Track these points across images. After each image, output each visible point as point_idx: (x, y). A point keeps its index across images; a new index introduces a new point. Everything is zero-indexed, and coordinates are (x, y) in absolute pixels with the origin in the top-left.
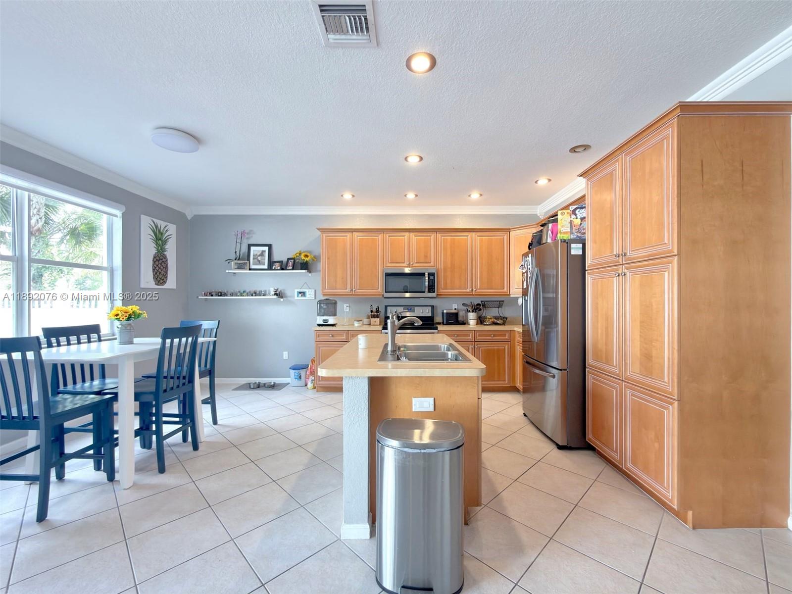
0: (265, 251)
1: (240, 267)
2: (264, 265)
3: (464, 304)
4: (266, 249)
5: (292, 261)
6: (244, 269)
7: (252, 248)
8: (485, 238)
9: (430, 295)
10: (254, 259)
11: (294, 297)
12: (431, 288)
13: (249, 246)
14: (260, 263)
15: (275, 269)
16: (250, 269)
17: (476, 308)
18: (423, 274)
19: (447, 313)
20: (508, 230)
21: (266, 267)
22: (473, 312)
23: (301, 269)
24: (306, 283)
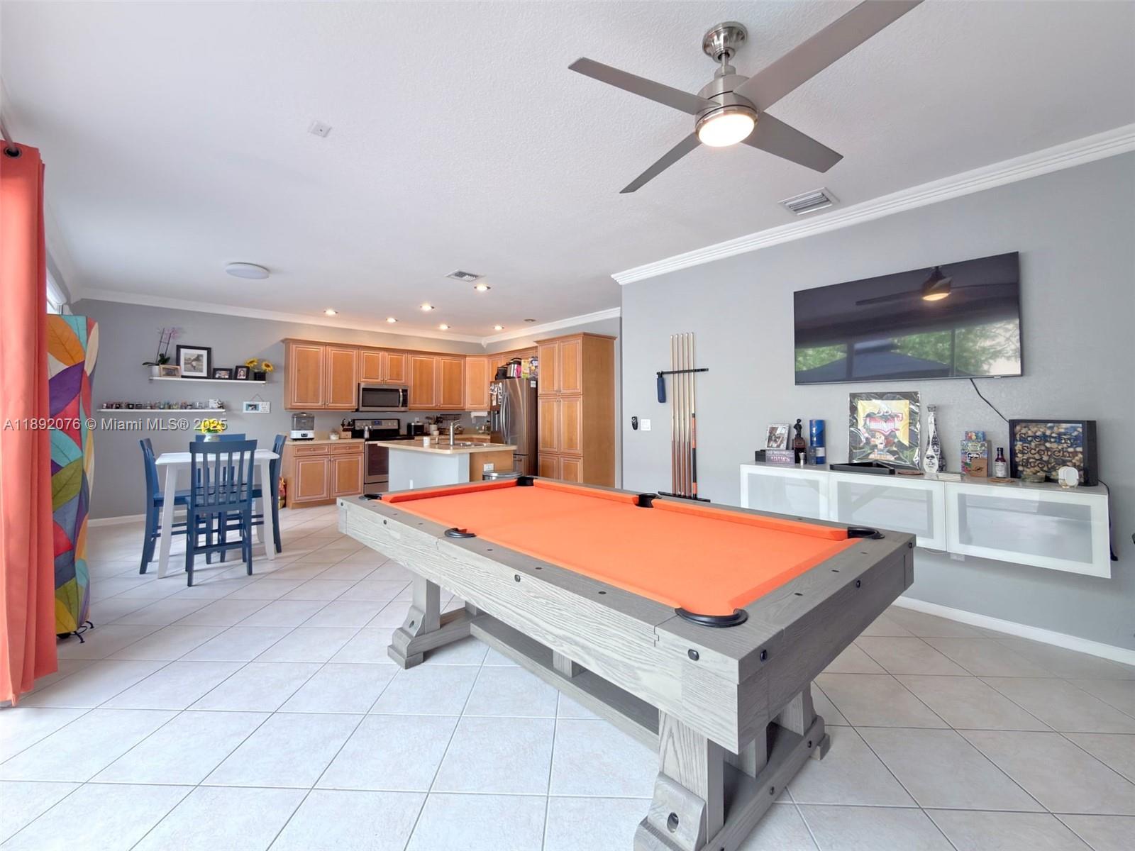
0: (202, 356)
1: (170, 373)
2: (202, 371)
3: (427, 418)
4: (204, 353)
5: (245, 369)
6: (175, 375)
7: (183, 351)
8: (448, 360)
9: (403, 409)
10: (185, 364)
11: (242, 410)
12: (405, 403)
13: (179, 347)
14: (194, 369)
15: (219, 378)
16: (183, 377)
17: (438, 421)
18: (397, 391)
19: (415, 426)
20: (465, 356)
21: (205, 374)
22: (434, 424)
23: (255, 380)
24: (257, 395)
